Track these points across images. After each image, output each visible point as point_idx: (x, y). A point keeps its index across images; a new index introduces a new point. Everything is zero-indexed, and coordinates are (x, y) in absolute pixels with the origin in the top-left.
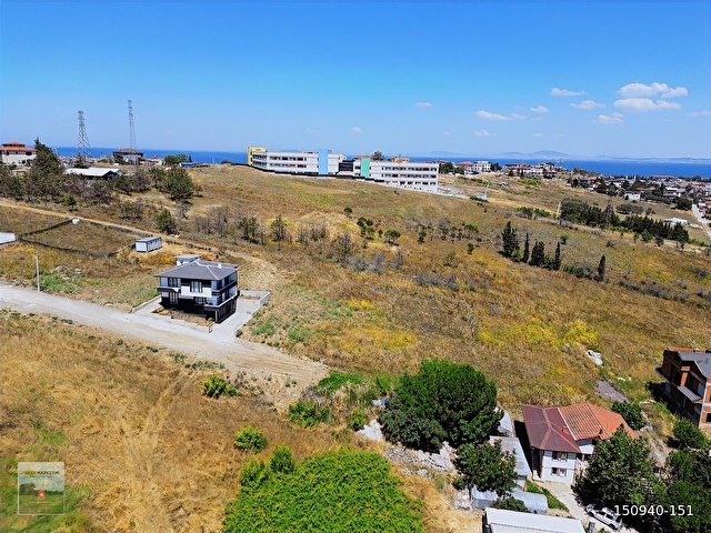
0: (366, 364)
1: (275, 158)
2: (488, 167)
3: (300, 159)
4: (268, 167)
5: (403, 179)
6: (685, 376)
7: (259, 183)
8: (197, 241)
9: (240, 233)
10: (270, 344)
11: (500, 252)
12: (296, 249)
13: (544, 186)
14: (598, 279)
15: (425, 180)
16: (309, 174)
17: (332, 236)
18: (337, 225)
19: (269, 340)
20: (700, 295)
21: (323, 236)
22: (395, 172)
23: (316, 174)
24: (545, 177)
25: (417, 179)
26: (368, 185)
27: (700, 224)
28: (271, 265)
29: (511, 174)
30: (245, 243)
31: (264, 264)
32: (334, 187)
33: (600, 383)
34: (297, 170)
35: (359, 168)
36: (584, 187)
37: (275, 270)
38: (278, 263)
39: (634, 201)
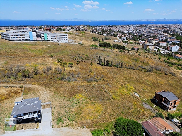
0: (97, 122)
1: (13, 35)
2: (70, 28)
3: (23, 35)
4: (11, 39)
6: (163, 100)
7: (13, 48)
8: (7, 83)
9: (20, 74)
11: (98, 63)
12: (45, 77)
13: (86, 33)
14: (121, 67)
16: (27, 40)
17: (54, 69)
18: (53, 64)
19: (63, 125)
20: (139, 67)
21: (51, 69)
22: (55, 37)
23: (29, 40)
24: (85, 30)
25: (62, 39)
26: (49, 42)
28: (42, 87)
29: (77, 30)
30: (26, 79)
31: (39, 88)
32: (39, 45)
34: (22, 39)
35: (44, 37)
36: (95, 33)
37: (44, 89)
38: (44, 86)
39: (106, 36)
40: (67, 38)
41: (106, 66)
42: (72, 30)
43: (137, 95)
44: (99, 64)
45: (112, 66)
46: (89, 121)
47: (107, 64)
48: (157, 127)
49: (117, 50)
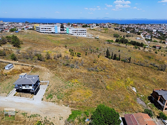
0: (81, 104)
1: (43, 28)
2: (95, 25)
3: (50, 29)
4: (41, 31)
5: (78, 33)
6: (159, 98)
7: (40, 38)
8: (24, 62)
9: (36, 57)
10: (52, 102)
11: (105, 56)
12: (54, 62)
13: (109, 30)
14: (129, 62)
15: (83, 33)
16: (52, 33)
17: (63, 56)
18: (64, 52)
19: (51, 100)
20: (151, 64)
21: (60, 56)
22: (76, 31)
23: (54, 33)
24: (109, 27)
25: (81, 33)
26: (69, 36)
27: (143, 39)
28: (48, 69)
29: (101, 27)
30: (39, 61)
31: (45, 69)
32: (60, 37)
33: (137, 98)
34: (49, 32)
35: (66, 31)
36: (118, 30)
37: (49, 71)
38: (49, 68)
39: (129, 33)
40: (85, 32)
41: (113, 59)
42: (97, 27)
43: (134, 90)
44: (107, 57)
45: (119, 60)
46: (74, 102)
47: (115, 58)
48: (139, 122)
49: (133, 46)
